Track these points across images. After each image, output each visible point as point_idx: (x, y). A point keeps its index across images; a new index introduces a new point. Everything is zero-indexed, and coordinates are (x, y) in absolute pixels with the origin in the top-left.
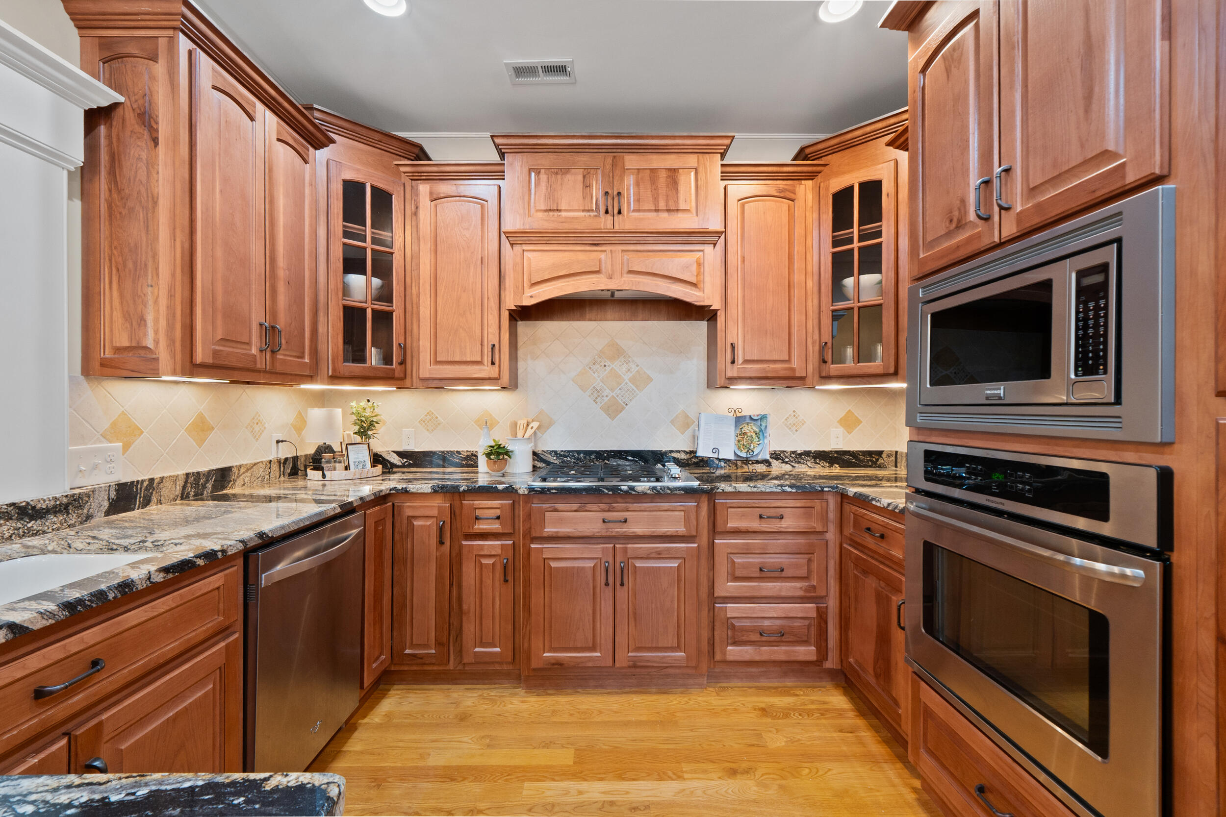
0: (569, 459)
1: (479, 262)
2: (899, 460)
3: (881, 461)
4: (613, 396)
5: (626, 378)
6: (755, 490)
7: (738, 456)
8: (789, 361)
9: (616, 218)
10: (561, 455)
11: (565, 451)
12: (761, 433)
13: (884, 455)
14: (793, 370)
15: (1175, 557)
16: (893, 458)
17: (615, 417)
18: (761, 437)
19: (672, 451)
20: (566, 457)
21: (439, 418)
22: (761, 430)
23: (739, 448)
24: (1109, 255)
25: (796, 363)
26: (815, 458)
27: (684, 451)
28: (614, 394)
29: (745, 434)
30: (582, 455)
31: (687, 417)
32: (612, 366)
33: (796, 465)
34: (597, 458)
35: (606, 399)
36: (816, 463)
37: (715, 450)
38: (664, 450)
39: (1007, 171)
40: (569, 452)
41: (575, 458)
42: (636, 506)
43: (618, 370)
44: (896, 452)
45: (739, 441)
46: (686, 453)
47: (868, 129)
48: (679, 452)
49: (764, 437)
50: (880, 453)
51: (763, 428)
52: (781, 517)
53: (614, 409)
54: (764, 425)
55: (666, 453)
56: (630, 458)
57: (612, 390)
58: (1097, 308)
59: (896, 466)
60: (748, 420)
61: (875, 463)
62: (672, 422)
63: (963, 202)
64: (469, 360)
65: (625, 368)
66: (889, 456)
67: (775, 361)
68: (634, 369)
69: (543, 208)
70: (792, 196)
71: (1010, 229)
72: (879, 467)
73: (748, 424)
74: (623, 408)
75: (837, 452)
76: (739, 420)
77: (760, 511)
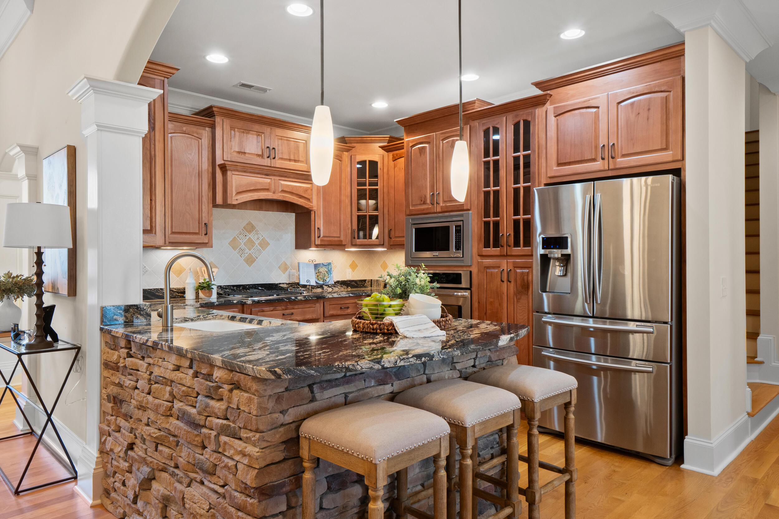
0: (228, 290)
1: (197, 175)
2: (373, 283)
3: (366, 284)
4: (250, 253)
5: (257, 243)
6: (340, 296)
7: (318, 283)
8: (339, 237)
9: (272, 160)
10: (223, 288)
11: (226, 286)
12: (329, 272)
13: (367, 282)
14: (341, 241)
15: (472, 289)
16: (370, 283)
17: (251, 265)
18: (329, 274)
19: (280, 284)
20: (227, 289)
21: (147, 267)
22: (329, 270)
23: (318, 279)
24: (461, 223)
25: (342, 238)
26: (341, 284)
27: (286, 283)
28: (250, 252)
29: (321, 272)
30: (235, 288)
31: (286, 264)
32: (249, 236)
33: (334, 288)
34: (243, 289)
35: (246, 255)
36: (341, 287)
37: (308, 281)
38: (276, 283)
39: (439, 193)
40: (228, 286)
41: (231, 290)
42: (296, 307)
43: (252, 239)
44: (371, 280)
45: (318, 276)
46: (287, 284)
47: (373, 139)
48: (283, 284)
49: (331, 274)
50: (365, 281)
51: (330, 269)
52: (348, 308)
53: (250, 261)
54: (330, 267)
55: (277, 284)
56: (260, 288)
57: (250, 250)
58: (459, 235)
59: (371, 286)
60: (322, 266)
61: (363, 285)
62: (279, 267)
63: (425, 196)
64: (191, 232)
65: (256, 237)
66: (368, 282)
67: (335, 237)
68: (261, 238)
69: (237, 150)
70: (341, 159)
71: (439, 210)
72: (365, 287)
73: (322, 267)
74: (255, 260)
75: (349, 281)
76: (316, 266)
77: (340, 306)
